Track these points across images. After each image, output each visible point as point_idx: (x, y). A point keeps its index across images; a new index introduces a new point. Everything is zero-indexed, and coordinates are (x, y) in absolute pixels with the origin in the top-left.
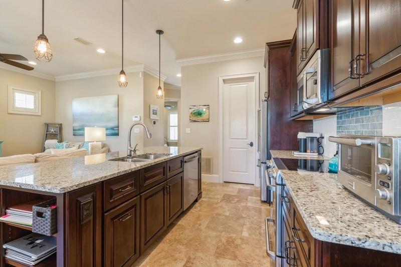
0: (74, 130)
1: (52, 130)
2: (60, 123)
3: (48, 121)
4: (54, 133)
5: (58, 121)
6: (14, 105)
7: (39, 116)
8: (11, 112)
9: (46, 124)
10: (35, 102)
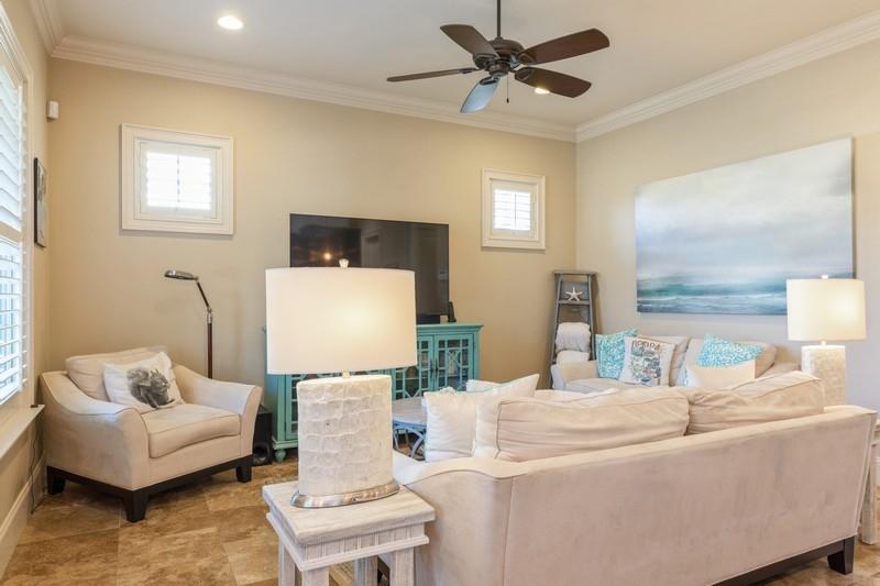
0: (640, 293)
1: (574, 294)
2: (593, 269)
3: (562, 267)
4: (578, 301)
5: (585, 264)
6: (492, 224)
7: (542, 251)
8: (487, 243)
9: (557, 276)
10: (532, 213)
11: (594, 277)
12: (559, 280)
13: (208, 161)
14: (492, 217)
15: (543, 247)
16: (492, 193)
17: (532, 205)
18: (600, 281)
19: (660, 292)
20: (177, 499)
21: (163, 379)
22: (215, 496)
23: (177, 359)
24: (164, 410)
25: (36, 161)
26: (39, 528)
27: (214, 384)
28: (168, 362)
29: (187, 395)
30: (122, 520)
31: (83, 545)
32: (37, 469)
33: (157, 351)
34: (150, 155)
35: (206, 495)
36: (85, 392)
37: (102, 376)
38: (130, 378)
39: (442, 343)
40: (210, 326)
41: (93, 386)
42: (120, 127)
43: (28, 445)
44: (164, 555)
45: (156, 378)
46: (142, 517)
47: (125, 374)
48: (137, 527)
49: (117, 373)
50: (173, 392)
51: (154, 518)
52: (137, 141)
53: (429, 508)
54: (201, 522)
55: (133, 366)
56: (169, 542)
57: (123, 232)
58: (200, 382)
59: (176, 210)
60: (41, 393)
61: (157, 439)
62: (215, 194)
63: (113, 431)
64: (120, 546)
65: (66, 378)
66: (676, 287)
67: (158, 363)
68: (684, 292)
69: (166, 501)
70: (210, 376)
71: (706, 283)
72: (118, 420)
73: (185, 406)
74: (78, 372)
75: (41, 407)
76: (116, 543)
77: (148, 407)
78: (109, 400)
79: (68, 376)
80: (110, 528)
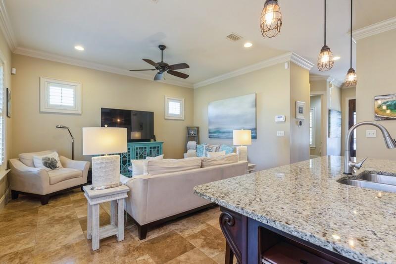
0: (209, 133)
1: (192, 133)
2: (197, 125)
3: (189, 125)
4: (193, 135)
5: (196, 125)
6: (168, 112)
7: (183, 120)
8: (166, 118)
9: (188, 127)
10: (180, 109)
11: (198, 128)
12: (189, 129)
13: (72, 90)
14: (168, 110)
15: (184, 119)
16: (168, 103)
17: (180, 106)
18: (200, 129)
19: (215, 132)
20: (60, 198)
21: (55, 160)
22: (73, 196)
23: (60, 154)
24: (56, 170)
25: (7, 89)
26: (9, 209)
27: (74, 162)
28: (57, 155)
29: (64, 165)
30: (39, 205)
31: (25, 212)
32: (8, 190)
33: (54, 151)
34: (51, 87)
35: (70, 196)
36: (26, 165)
37: (33, 160)
38: (43, 160)
39: (151, 148)
40: (73, 143)
41: (29, 163)
42: (40, 78)
43: (4, 183)
44: (54, 213)
45: (53, 160)
46: (47, 203)
47: (41, 159)
48: (45, 206)
49: (38, 159)
50: (59, 164)
51: (51, 203)
52: (46, 83)
53: (128, 188)
54: (68, 203)
55: (45, 156)
56: (56, 209)
57: (41, 112)
58: (69, 161)
59: (61, 105)
60: (9, 165)
61: (52, 179)
62: (75, 101)
63: (37, 177)
64: (39, 212)
65: (19, 161)
66: (218, 131)
67: (54, 155)
68: (220, 132)
69: (56, 198)
70: (73, 159)
71: (225, 130)
72: (38, 173)
73: (63, 169)
74: (23, 159)
75: (9, 170)
76: (38, 211)
77: (49, 169)
78: (35, 167)
79: (20, 160)
80: (36, 207)
